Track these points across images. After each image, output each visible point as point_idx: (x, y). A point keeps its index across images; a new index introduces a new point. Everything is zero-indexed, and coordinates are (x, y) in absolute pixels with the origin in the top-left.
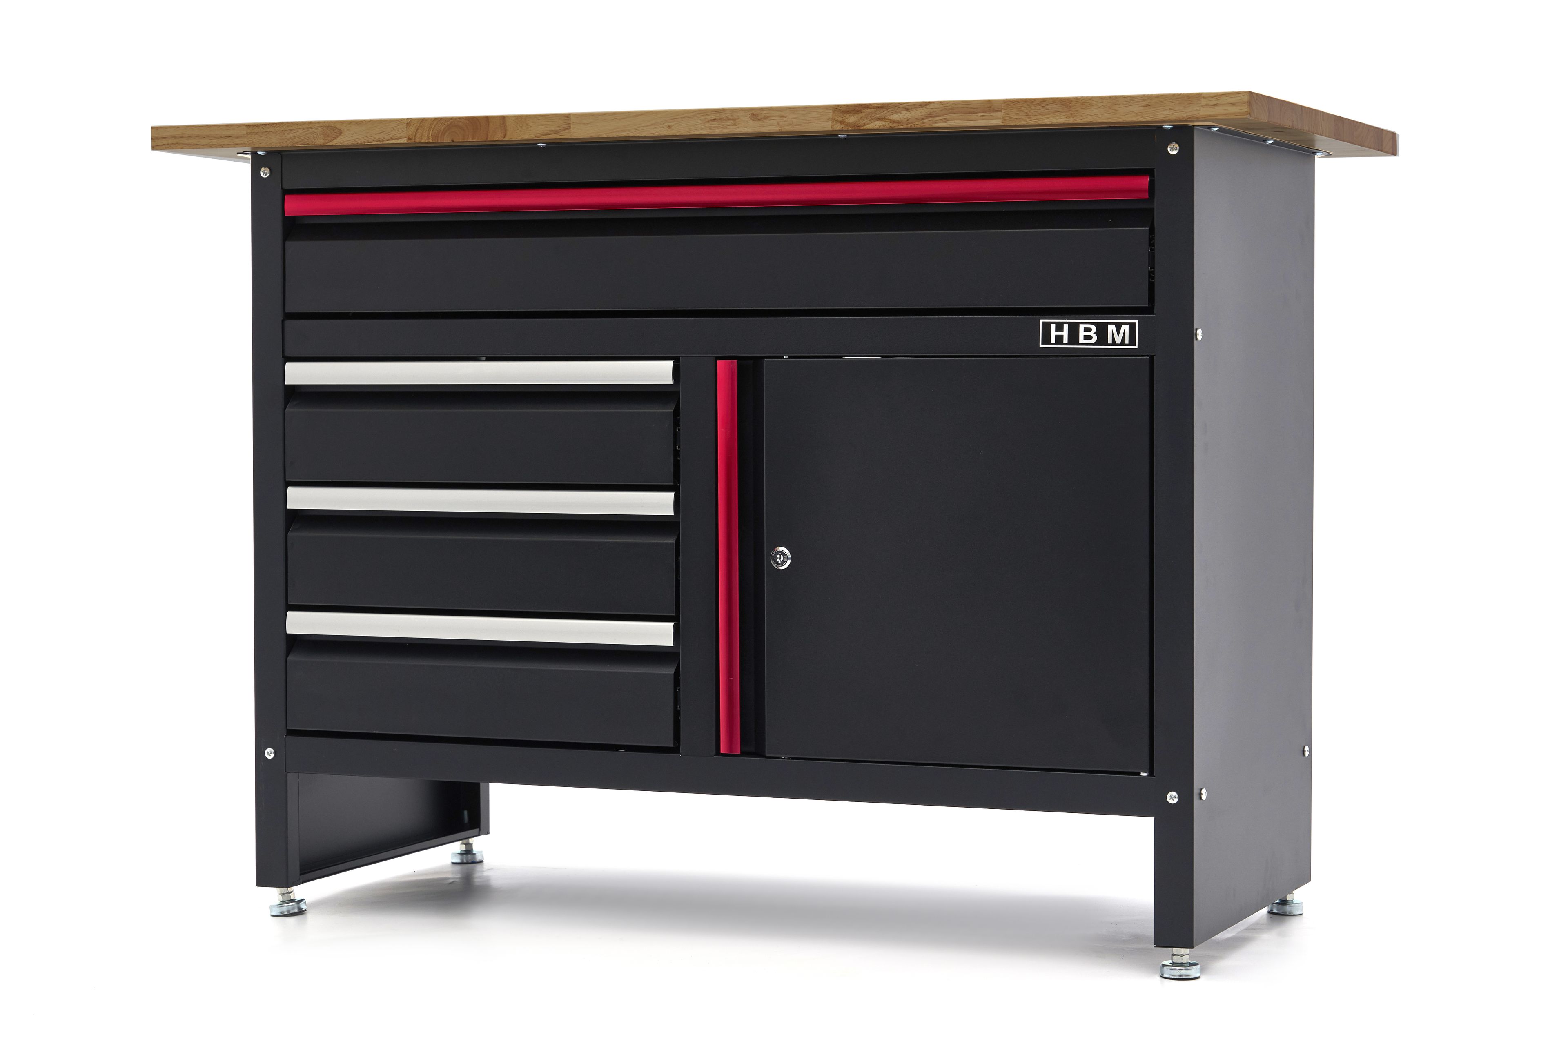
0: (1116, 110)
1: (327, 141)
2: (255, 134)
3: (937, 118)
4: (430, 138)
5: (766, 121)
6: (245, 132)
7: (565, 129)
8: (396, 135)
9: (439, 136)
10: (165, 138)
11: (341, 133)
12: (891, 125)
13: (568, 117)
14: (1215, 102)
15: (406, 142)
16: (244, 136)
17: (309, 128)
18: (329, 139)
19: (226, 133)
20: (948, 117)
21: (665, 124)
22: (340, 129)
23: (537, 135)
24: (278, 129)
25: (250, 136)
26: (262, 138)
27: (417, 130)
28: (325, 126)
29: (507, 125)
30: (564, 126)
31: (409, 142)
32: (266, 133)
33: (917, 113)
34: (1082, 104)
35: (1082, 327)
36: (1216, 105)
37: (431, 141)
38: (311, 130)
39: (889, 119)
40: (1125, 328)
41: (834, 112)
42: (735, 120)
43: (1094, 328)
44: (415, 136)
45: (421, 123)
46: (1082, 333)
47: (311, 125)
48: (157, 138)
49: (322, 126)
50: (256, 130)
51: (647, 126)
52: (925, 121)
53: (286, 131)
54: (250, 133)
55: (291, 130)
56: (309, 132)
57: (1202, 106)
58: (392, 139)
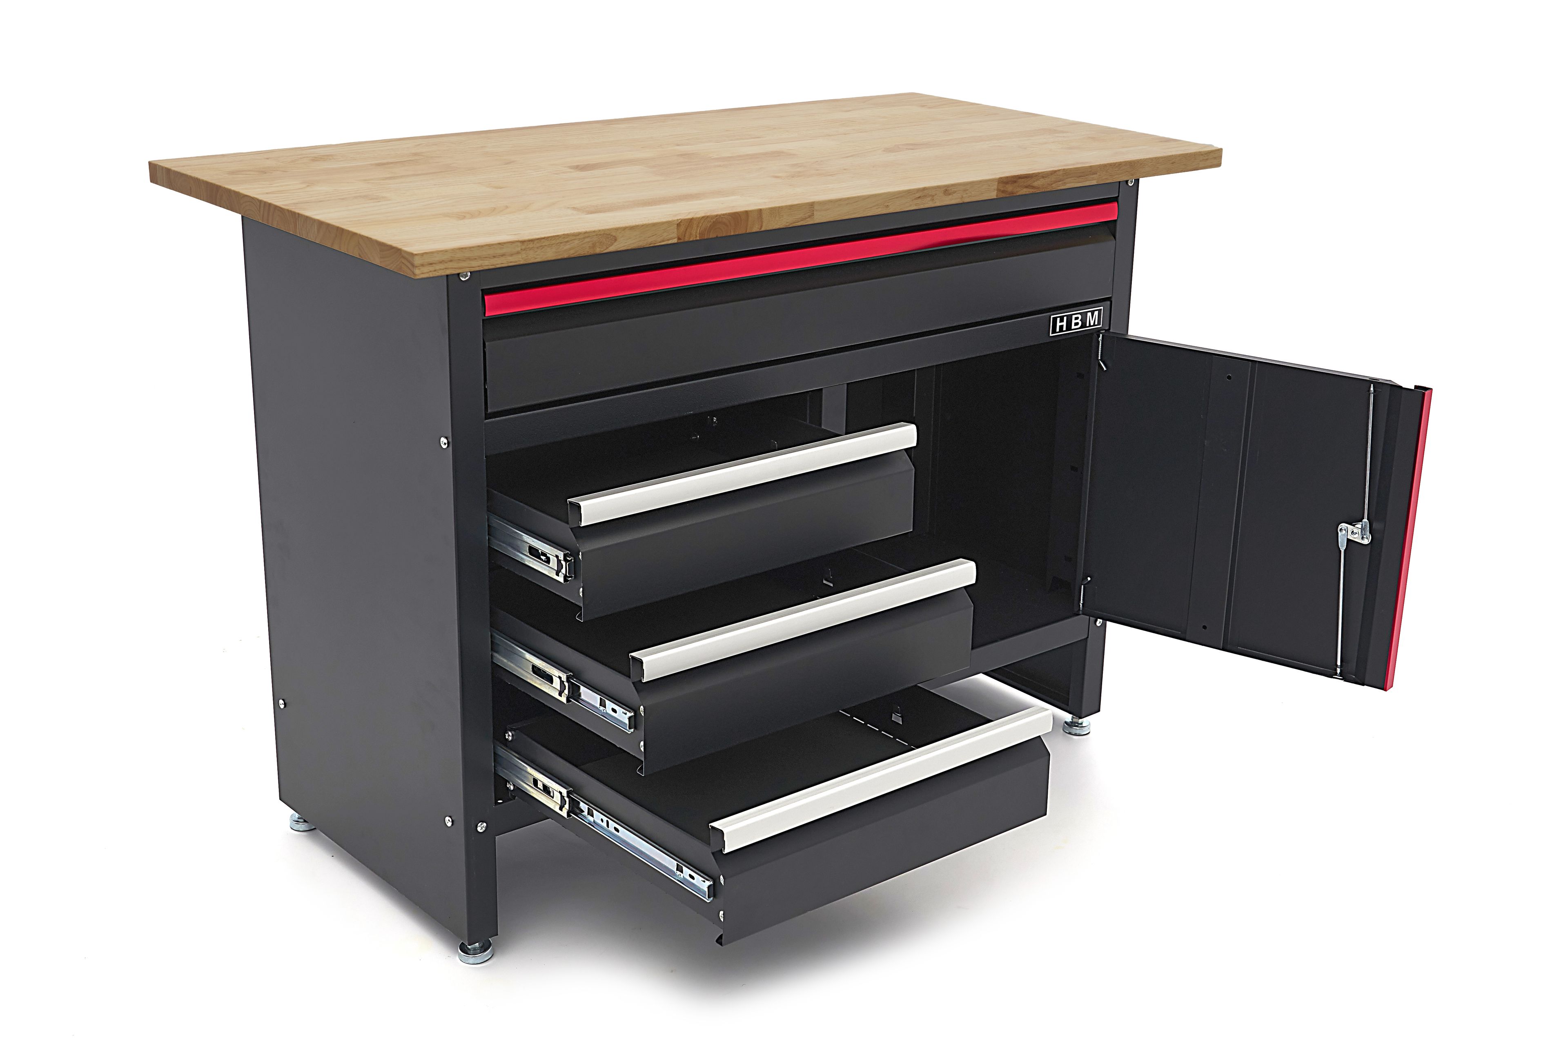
0: (1158, 168)
1: (602, 250)
2: (530, 250)
3: (1060, 183)
4: (698, 236)
5: (954, 195)
6: (519, 249)
7: (810, 217)
8: (667, 237)
9: (706, 233)
10: (431, 264)
11: (616, 240)
12: (1033, 190)
13: (812, 205)
14: (1207, 158)
15: (676, 242)
16: (518, 253)
17: (584, 238)
18: (605, 248)
19: (500, 251)
20: (1066, 181)
21: (885, 204)
22: (614, 236)
23: (787, 224)
24: (554, 242)
25: (524, 252)
26: (537, 253)
27: (686, 230)
28: (600, 235)
29: (763, 217)
30: (809, 214)
31: (679, 241)
32: (541, 247)
33: (1048, 180)
34: (1141, 164)
35: (1074, 317)
36: (1207, 159)
37: (698, 238)
38: (587, 240)
39: (1032, 186)
40: (1096, 313)
41: (998, 184)
42: (933, 196)
43: (1079, 316)
44: (685, 236)
45: (690, 223)
46: (1074, 321)
47: (587, 235)
48: (423, 265)
49: (597, 235)
50: (531, 245)
51: (871, 208)
52: (1053, 185)
53: (561, 243)
54: (524, 250)
55: (567, 242)
56: (584, 242)
57: (1200, 161)
58: (663, 241)
